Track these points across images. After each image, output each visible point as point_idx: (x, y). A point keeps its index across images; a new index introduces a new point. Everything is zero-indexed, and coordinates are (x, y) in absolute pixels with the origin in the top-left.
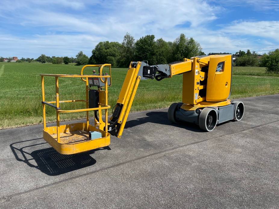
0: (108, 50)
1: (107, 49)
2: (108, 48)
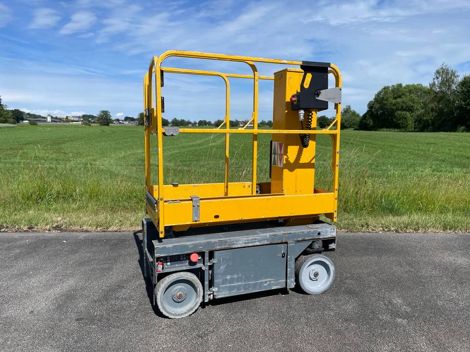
0: (399, 100)
1: (396, 99)
2: (400, 97)
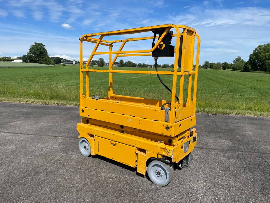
0: (266, 54)
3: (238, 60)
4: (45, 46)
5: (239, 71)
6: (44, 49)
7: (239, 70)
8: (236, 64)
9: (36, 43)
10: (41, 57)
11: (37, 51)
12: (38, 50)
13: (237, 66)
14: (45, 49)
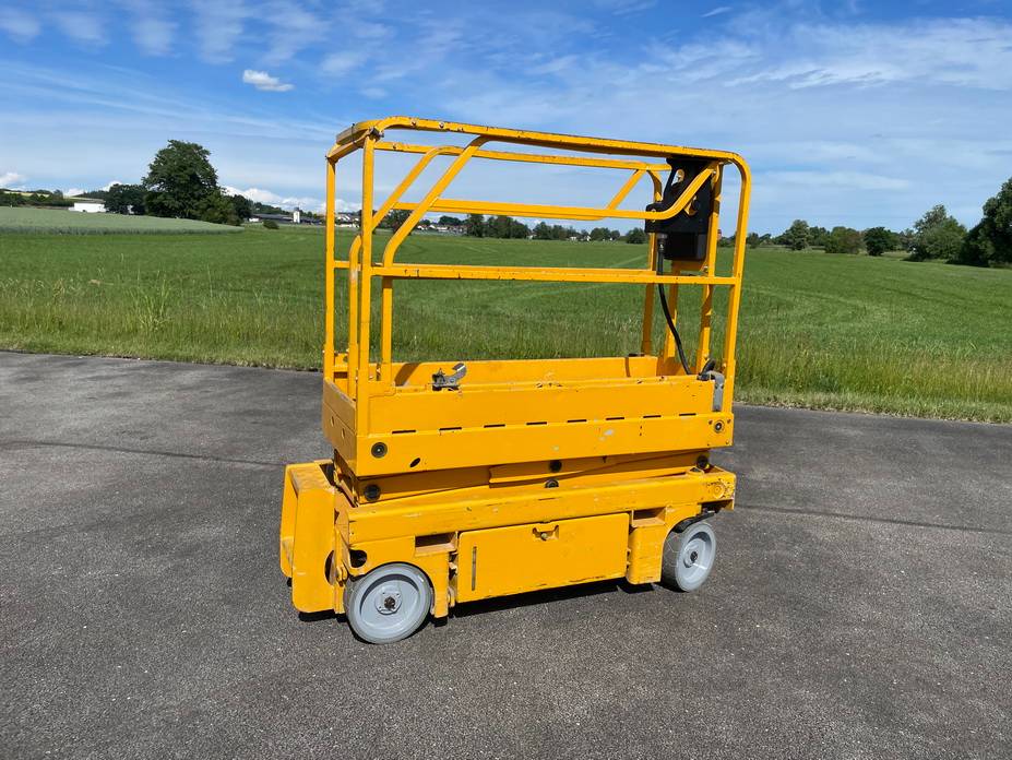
3: (936, 218)
4: (207, 152)
5: (939, 260)
6: (206, 164)
7: (937, 256)
8: (929, 233)
9: (176, 144)
10: (192, 195)
11: (181, 173)
12: (185, 169)
13: (931, 243)
14: (208, 166)
